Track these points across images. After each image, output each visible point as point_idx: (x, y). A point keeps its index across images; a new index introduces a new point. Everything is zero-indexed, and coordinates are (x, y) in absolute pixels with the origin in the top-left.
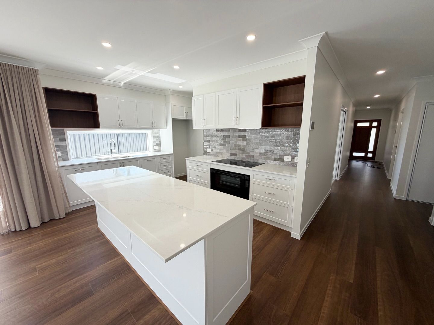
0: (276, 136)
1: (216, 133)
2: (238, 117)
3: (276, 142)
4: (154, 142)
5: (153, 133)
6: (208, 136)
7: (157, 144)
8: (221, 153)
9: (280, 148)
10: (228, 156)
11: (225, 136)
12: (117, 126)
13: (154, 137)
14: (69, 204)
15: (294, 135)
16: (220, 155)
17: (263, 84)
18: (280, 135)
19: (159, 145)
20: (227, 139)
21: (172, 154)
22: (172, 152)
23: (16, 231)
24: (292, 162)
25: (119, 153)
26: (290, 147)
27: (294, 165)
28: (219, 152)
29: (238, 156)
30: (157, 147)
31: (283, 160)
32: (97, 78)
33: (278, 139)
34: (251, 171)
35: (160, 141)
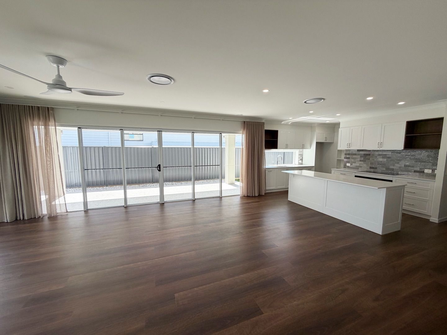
0: (416, 155)
1: (357, 153)
2: (382, 142)
3: (416, 159)
4: (299, 158)
5: (299, 152)
6: (349, 154)
7: (301, 160)
8: (361, 167)
9: (421, 164)
10: (368, 169)
11: (365, 155)
12: (285, 148)
13: (299, 155)
14: (266, 189)
15: (435, 154)
16: (360, 168)
17: (407, 121)
18: (421, 154)
19: (302, 160)
20: (368, 157)
21: (314, 166)
22: (314, 165)
23: (252, 196)
24: (432, 174)
25: (284, 164)
26: (430, 163)
27: (433, 176)
28: (359, 166)
29: (378, 169)
30: (300, 162)
31: (423, 172)
32: (279, 122)
33: (419, 157)
34: (393, 178)
35: (303, 158)
